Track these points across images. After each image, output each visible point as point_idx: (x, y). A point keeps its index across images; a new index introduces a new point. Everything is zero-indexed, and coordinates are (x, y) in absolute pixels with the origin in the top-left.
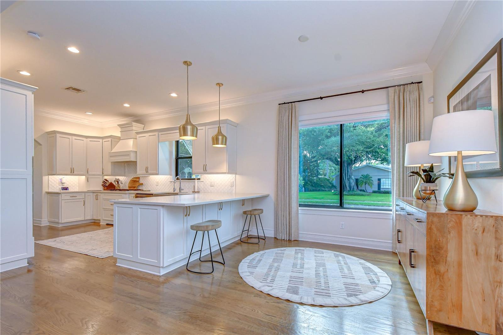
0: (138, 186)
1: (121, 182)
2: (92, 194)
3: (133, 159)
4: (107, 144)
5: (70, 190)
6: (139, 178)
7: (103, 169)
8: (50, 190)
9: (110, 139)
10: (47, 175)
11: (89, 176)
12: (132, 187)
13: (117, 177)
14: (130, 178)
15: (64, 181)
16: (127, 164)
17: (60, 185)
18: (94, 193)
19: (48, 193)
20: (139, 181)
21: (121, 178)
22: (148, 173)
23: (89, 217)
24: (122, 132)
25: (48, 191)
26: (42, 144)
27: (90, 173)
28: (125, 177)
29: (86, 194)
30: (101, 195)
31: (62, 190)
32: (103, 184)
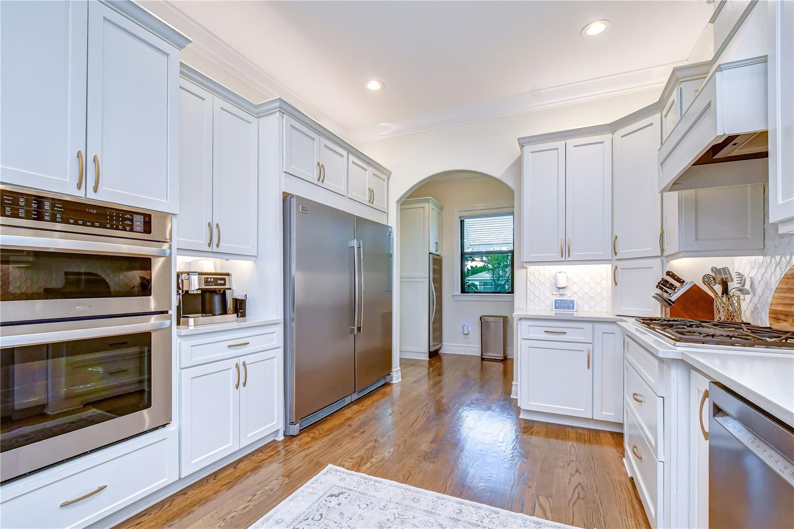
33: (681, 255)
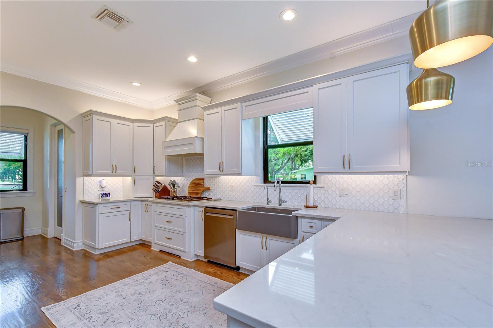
0: (202, 193)
1: (178, 184)
2: (139, 203)
3: (198, 150)
4: (160, 130)
5: (113, 198)
6: (203, 179)
7: (154, 167)
8: (87, 199)
9: (163, 123)
10: (82, 177)
11: (137, 177)
12: (194, 193)
13: (173, 178)
14: (190, 180)
15: (104, 184)
16: (185, 159)
17: (99, 189)
18: (142, 201)
19: (82, 202)
20: (203, 184)
21: (179, 180)
22: (223, 173)
23: (136, 238)
24: (181, 110)
25: (83, 199)
26: (75, 131)
27: (138, 172)
28: (183, 178)
29: (133, 203)
30: (153, 205)
31: (102, 197)
32: (154, 188)
33: (166, 176)
